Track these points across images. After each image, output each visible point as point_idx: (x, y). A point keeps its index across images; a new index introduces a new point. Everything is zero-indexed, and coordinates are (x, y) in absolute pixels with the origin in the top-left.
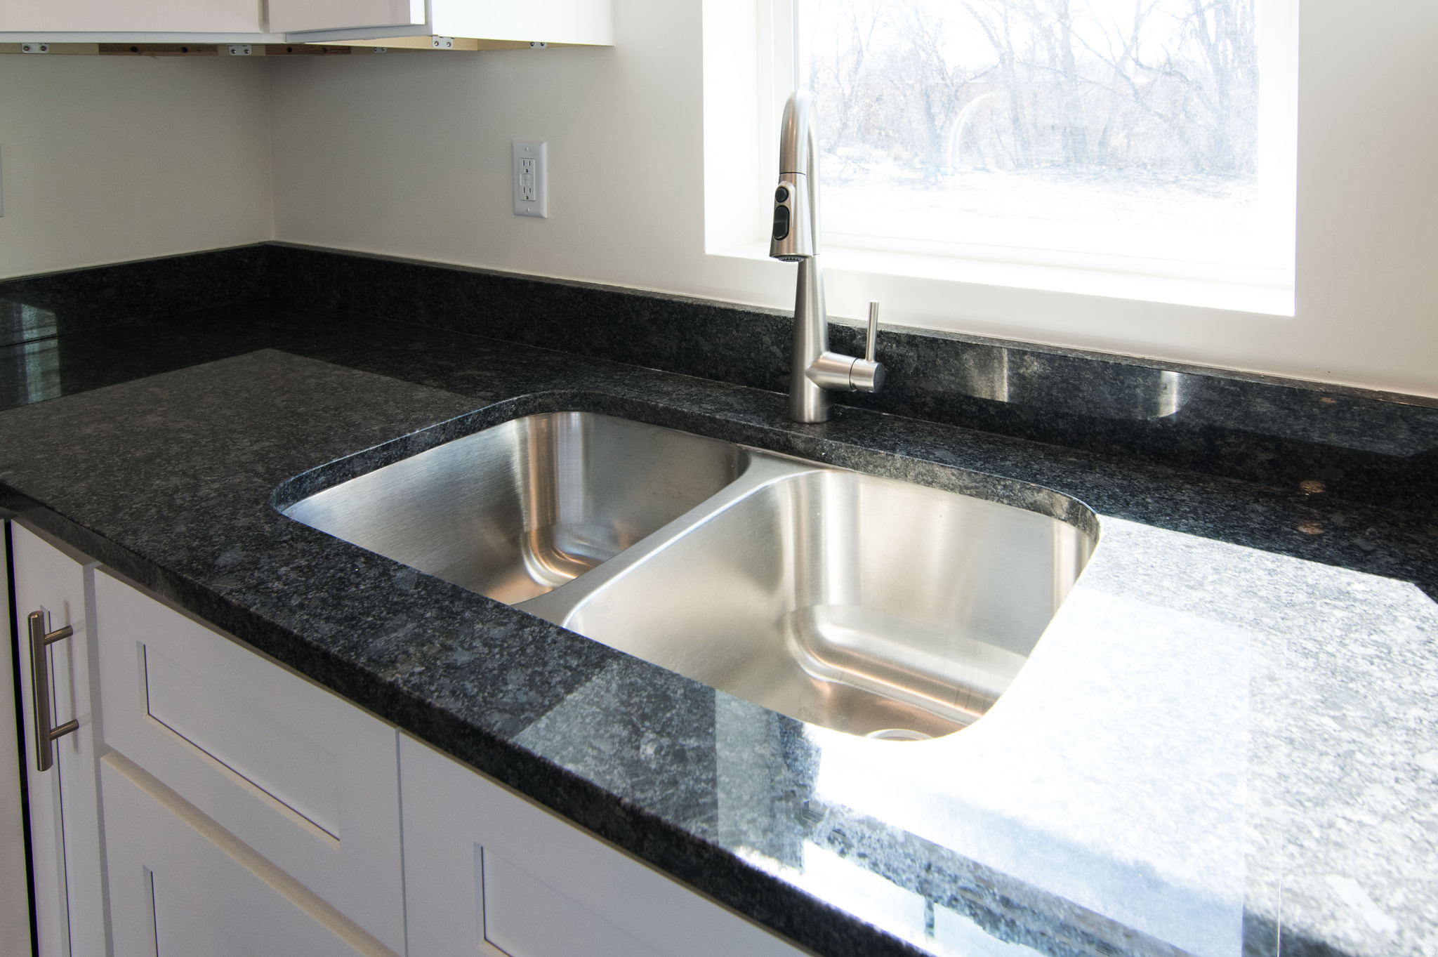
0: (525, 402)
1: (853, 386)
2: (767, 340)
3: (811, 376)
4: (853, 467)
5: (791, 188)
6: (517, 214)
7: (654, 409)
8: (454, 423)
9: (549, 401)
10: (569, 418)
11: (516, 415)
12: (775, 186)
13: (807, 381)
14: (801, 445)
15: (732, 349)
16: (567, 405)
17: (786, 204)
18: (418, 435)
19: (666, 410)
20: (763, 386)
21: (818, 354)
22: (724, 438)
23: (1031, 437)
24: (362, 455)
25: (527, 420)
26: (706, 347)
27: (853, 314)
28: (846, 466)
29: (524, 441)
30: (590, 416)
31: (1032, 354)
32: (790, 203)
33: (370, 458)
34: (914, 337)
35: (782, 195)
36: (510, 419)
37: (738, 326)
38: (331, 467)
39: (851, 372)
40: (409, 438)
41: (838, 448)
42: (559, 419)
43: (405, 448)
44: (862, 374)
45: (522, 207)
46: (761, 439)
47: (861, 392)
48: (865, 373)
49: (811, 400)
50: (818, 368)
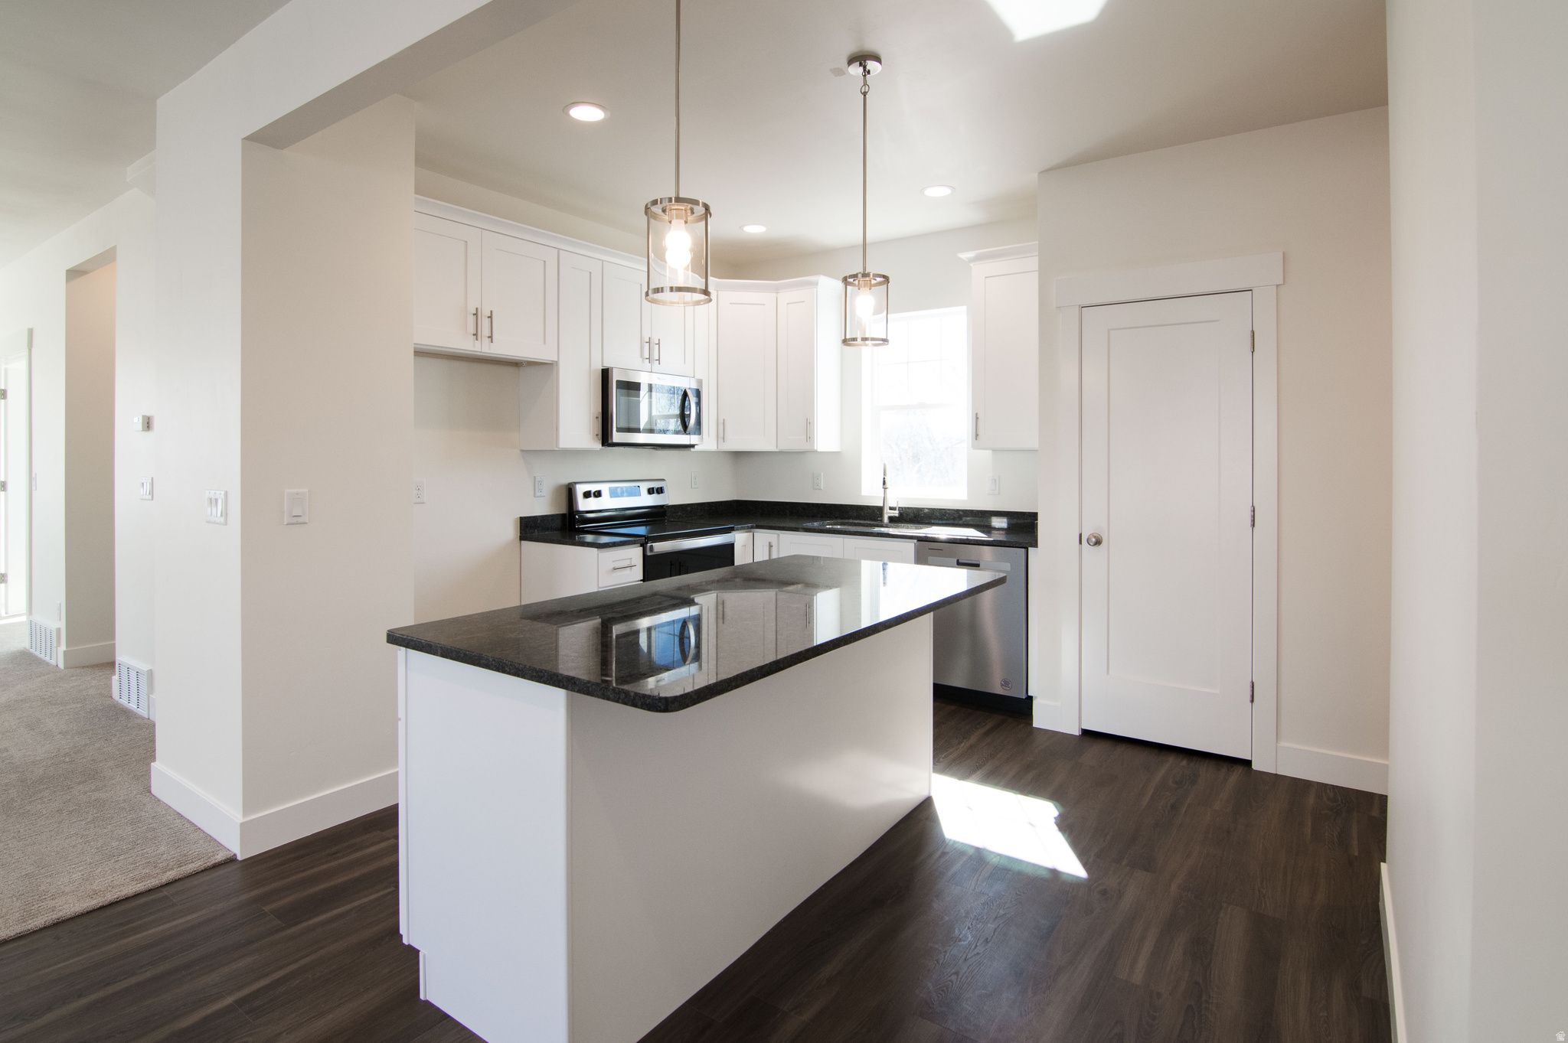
1: (894, 516)
2: (878, 510)
6: (813, 489)
7: (855, 523)
13: (885, 515)
15: (870, 513)
19: (857, 523)
20: (877, 519)
21: (888, 510)
26: (863, 514)
27: (893, 505)
32: (886, 480)
37: (871, 509)
39: (893, 513)
45: (815, 487)
47: (896, 517)
48: (896, 513)
49: (886, 520)
50: (887, 514)
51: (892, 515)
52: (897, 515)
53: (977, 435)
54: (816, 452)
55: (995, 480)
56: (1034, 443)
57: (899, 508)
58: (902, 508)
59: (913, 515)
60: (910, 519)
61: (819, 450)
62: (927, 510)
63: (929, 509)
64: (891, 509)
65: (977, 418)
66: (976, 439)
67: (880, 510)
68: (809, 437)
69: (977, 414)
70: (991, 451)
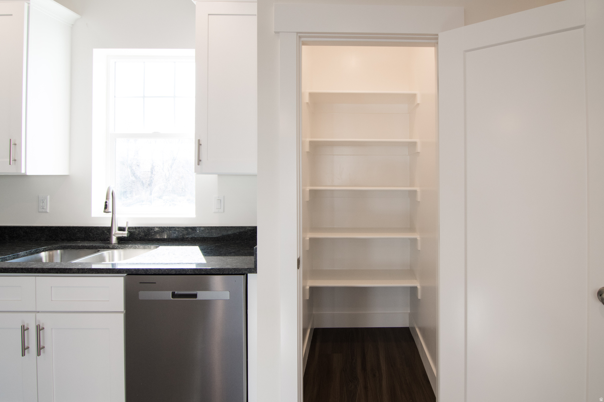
0: (46, 248)
1: (123, 236)
2: (106, 232)
3: (114, 235)
4: (121, 249)
5: (108, 201)
6: (39, 212)
7: (79, 246)
8: (29, 252)
9: (52, 248)
10: (57, 252)
11: (43, 251)
12: (105, 201)
13: (113, 236)
14: (111, 247)
15: (98, 234)
16: (56, 249)
17: (107, 204)
18: (21, 254)
19: (81, 246)
20: (105, 241)
21: (116, 231)
22: (95, 249)
23: (156, 241)
24: (9, 256)
25: (47, 252)
26: (91, 235)
27: (123, 225)
28: (120, 249)
29: (46, 256)
30: (62, 251)
31: (156, 227)
32: (108, 204)
33: (10, 257)
34: (136, 227)
35: (106, 202)
36: (42, 252)
37: (99, 230)
38: (2, 258)
39: (122, 234)
40: (19, 254)
41: (118, 246)
42: (54, 252)
43: (18, 256)
44: (124, 234)
45: (40, 210)
46: (103, 247)
47: (125, 237)
48: (125, 234)
49: (114, 240)
50: (116, 234)
51: (121, 236)
52: (126, 235)
53: (199, 161)
54: (25, 176)
55: (221, 200)
56: (254, 170)
57: (129, 228)
58: (132, 228)
59: (143, 234)
60: (141, 238)
61: (28, 174)
62: (157, 229)
63: (159, 228)
64: (121, 229)
65: (200, 145)
66: (199, 164)
67: (109, 230)
68: (14, 160)
69: (199, 141)
70: (215, 177)
